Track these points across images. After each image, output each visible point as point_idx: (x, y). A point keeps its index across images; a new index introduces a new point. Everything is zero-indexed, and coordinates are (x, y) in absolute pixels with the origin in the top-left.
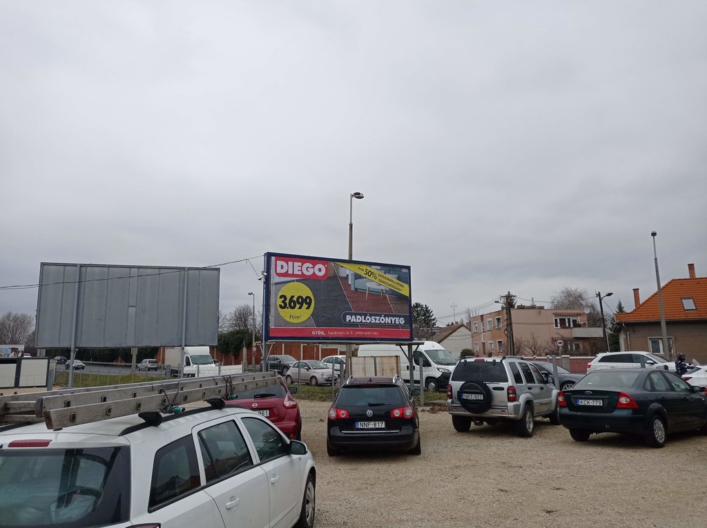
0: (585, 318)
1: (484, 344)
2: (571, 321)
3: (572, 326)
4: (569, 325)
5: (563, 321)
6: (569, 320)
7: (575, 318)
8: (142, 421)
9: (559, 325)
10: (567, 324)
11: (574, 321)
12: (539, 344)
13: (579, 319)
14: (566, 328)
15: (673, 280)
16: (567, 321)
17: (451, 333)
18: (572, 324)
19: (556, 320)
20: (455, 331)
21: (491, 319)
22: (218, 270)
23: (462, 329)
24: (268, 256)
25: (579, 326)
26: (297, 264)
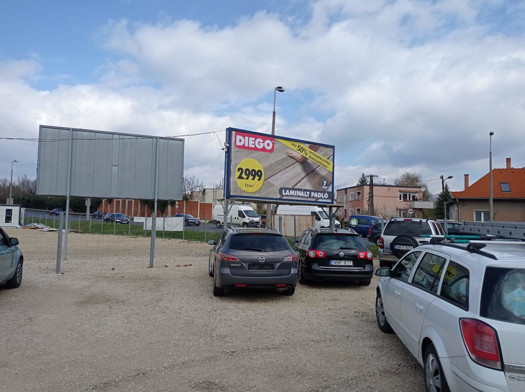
0: (421, 195)
1: (346, 210)
2: (411, 196)
3: (411, 200)
4: (410, 199)
5: (405, 196)
6: (410, 195)
7: (414, 195)
9: (402, 198)
10: (408, 198)
11: (414, 197)
12: (388, 212)
13: (417, 195)
14: (407, 201)
16: (408, 195)
18: (411, 198)
19: (400, 195)
21: (353, 193)
22: (183, 140)
24: (230, 130)
25: (416, 200)
26: (252, 139)
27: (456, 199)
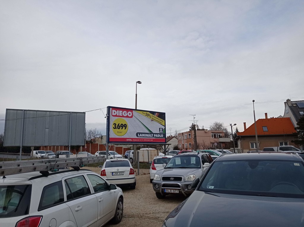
0: (223, 134)
1: (183, 144)
3: (218, 137)
4: (217, 137)
5: (215, 135)
6: (217, 135)
8: (41, 174)
9: (213, 137)
10: (216, 137)
11: (219, 135)
12: (206, 144)
13: (221, 135)
15: (259, 119)
17: (170, 140)
19: (212, 135)
20: (171, 139)
21: (187, 134)
23: (174, 138)
24: (109, 108)
25: (221, 137)
26: (121, 111)
27: (239, 136)
